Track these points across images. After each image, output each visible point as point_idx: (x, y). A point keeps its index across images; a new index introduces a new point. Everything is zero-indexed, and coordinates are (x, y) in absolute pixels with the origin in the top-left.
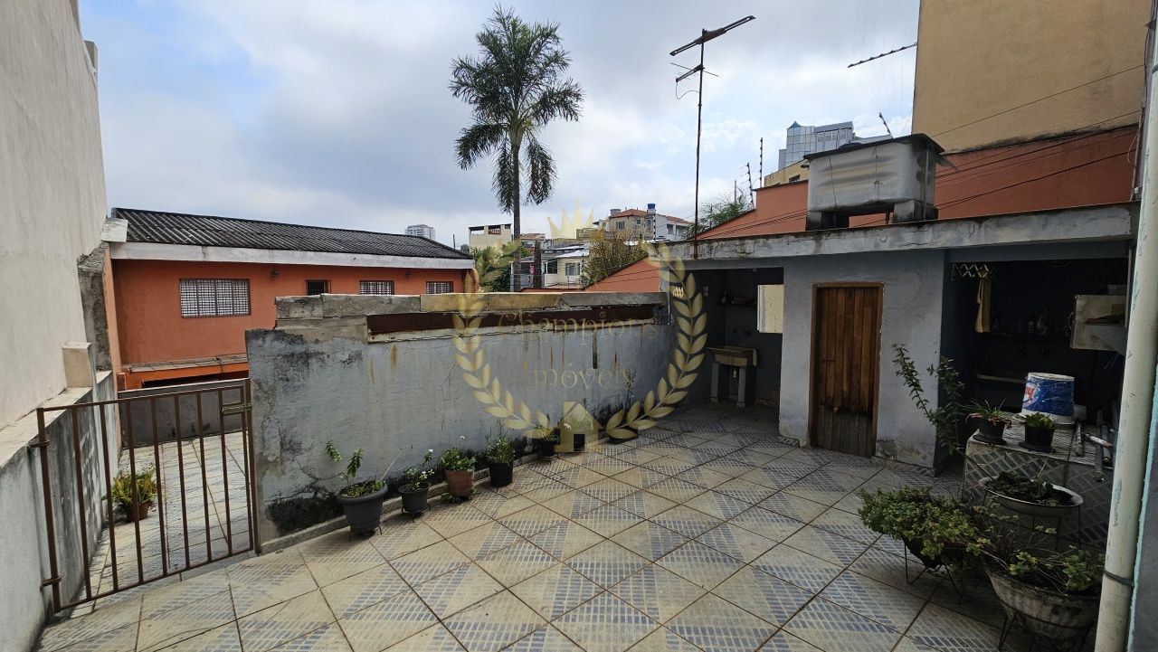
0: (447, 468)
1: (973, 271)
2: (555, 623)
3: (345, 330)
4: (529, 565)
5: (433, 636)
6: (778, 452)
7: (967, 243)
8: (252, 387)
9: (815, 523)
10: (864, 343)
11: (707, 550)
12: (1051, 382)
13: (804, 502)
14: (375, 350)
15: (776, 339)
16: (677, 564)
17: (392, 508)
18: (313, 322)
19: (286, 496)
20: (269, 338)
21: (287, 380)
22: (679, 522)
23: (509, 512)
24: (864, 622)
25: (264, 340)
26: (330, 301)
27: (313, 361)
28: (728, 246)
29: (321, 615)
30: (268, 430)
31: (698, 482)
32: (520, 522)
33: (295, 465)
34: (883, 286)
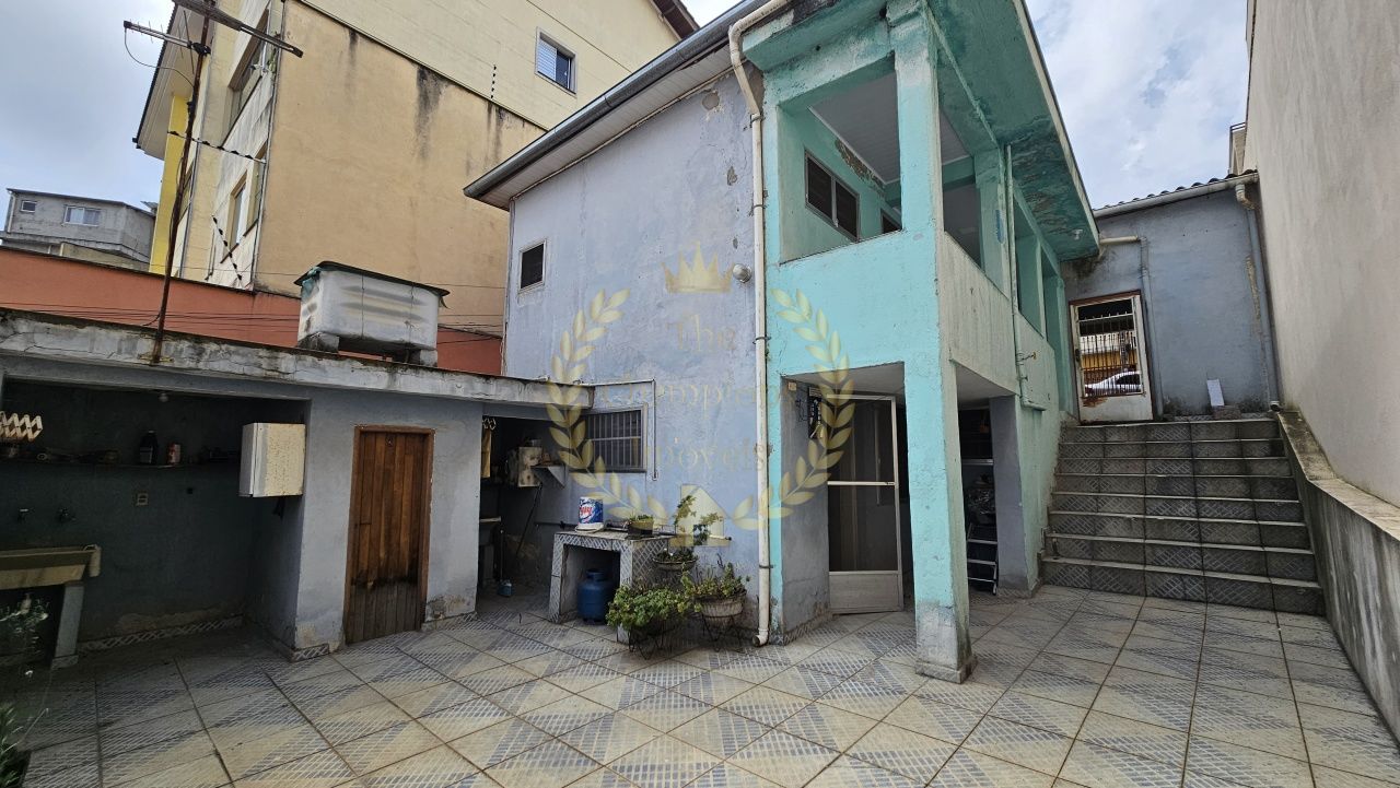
10: (404, 497)
34: (434, 432)
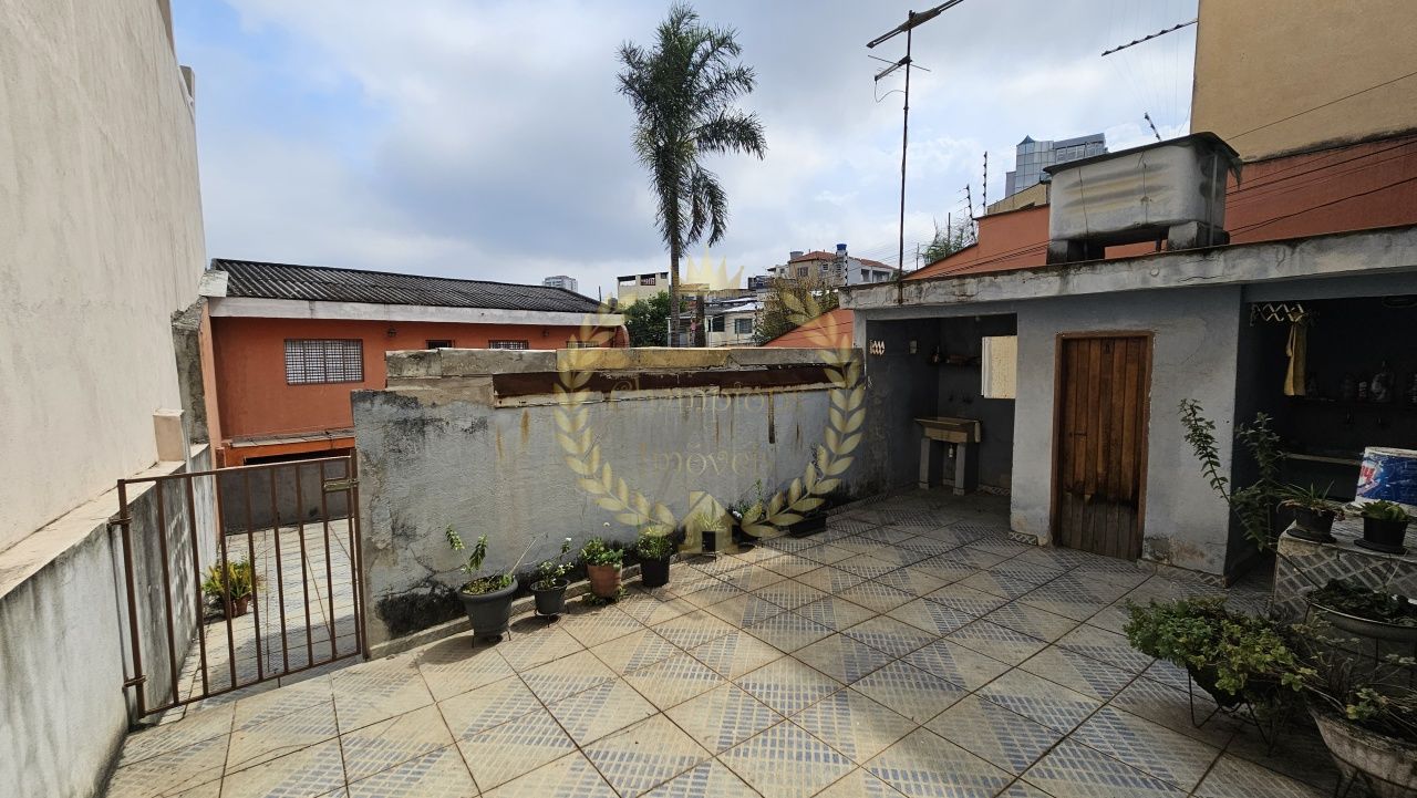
0: (591, 561)
1: (1282, 313)
2: (722, 757)
3: (467, 393)
4: (689, 684)
5: (570, 766)
6: (1008, 551)
7: (1274, 273)
8: (359, 460)
9: (1061, 642)
10: (1126, 411)
11: (917, 673)
12: (1401, 460)
13: (1047, 616)
14: (503, 416)
15: (1007, 406)
16: (879, 690)
17: (523, 609)
18: (428, 381)
19: (399, 591)
20: (378, 400)
21: (400, 451)
22: (880, 637)
23: (665, 618)
24: (1134, 775)
25: (372, 403)
26: (450, 357)
27: (429, 429)
28: (944, 287)
29: (436, 735)
30: (377, 511)
31: (905, 588)
32: (678, 631)
33: (408, 553)
34: (1153, 334)
